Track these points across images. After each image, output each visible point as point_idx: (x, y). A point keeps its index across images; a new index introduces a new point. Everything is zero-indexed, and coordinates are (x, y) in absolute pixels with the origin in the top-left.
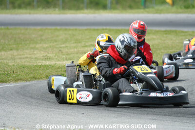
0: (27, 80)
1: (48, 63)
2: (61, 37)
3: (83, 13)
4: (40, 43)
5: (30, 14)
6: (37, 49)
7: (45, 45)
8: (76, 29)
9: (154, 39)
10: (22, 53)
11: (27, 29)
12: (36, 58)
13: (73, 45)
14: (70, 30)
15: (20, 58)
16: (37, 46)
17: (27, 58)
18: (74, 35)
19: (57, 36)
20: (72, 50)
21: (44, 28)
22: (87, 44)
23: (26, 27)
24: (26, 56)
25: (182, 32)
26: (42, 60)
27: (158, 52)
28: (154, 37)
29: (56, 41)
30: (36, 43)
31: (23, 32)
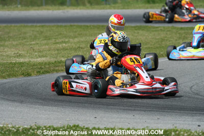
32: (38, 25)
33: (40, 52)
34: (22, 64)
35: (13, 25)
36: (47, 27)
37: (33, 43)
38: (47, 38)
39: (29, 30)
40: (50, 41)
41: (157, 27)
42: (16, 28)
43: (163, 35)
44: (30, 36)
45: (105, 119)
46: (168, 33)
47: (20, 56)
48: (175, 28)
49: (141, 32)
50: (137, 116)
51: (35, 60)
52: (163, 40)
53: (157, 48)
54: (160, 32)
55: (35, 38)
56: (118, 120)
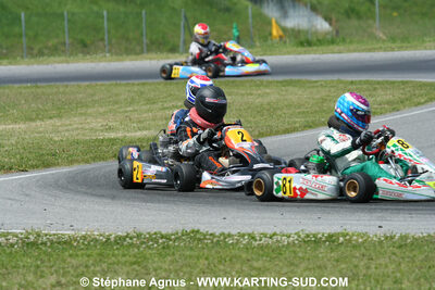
0: (87, 162)
1: (113, 135)
2: (122, 97)
3: (150, 59)
4: (94, 106)
5: (67, 62)
6: (90, 115)
7: (101, 110)
8: (144, 84)
9: (268, 94)
10: (68, 122)
11: (67, 86)
12: (92, 129)
13: (144, 107)
14: (133, 84)
15: (67, 130)
16: (89, 111)
17: (77, 129)
18: (142, 93)
19: (116, 95)
20: (145, 115)
21: (93, 83)
22: (165, 105)
23: (66, 83)
24: (75, 126)
25: (310, 82)
26: (102, 131)
27: (279, 113)
28: (268, 91)
29: (116, 103)
30: (87, 106)
31: (61, 90)
32: (136, 82)
33: (140, 122)
34: (113, 141)
35: (99, 83)
36: (150, 84)
37: (129, 109)
38: (149, 101)
39: (123, 90)
40: (155, 106)
41: (316, 82)
42: (103, 88)
43: (324, 93)
44: (126, 99)
45: (239, 220)
46: (333, 90)
47: (110, 129)
48: (341, 82)
49: (291, 89)
50: (287, 215)
51: (133, 134)
52: (324, 100)
53: (316, 111)
54: (320, 89)
55: (132, 102)
56: (259, 221)
